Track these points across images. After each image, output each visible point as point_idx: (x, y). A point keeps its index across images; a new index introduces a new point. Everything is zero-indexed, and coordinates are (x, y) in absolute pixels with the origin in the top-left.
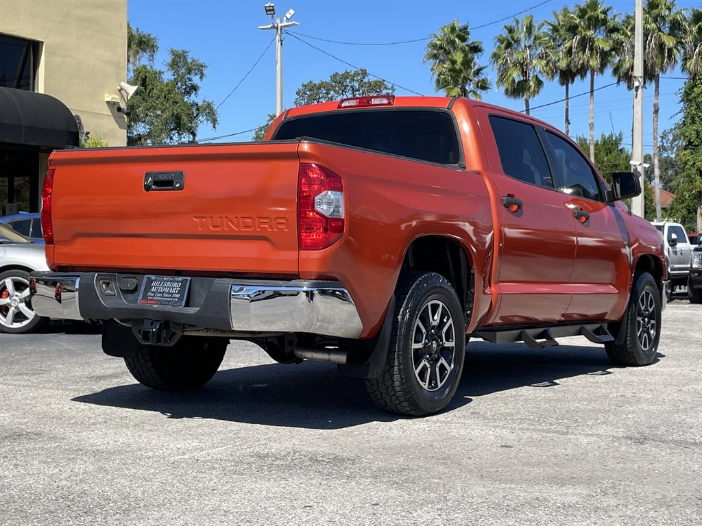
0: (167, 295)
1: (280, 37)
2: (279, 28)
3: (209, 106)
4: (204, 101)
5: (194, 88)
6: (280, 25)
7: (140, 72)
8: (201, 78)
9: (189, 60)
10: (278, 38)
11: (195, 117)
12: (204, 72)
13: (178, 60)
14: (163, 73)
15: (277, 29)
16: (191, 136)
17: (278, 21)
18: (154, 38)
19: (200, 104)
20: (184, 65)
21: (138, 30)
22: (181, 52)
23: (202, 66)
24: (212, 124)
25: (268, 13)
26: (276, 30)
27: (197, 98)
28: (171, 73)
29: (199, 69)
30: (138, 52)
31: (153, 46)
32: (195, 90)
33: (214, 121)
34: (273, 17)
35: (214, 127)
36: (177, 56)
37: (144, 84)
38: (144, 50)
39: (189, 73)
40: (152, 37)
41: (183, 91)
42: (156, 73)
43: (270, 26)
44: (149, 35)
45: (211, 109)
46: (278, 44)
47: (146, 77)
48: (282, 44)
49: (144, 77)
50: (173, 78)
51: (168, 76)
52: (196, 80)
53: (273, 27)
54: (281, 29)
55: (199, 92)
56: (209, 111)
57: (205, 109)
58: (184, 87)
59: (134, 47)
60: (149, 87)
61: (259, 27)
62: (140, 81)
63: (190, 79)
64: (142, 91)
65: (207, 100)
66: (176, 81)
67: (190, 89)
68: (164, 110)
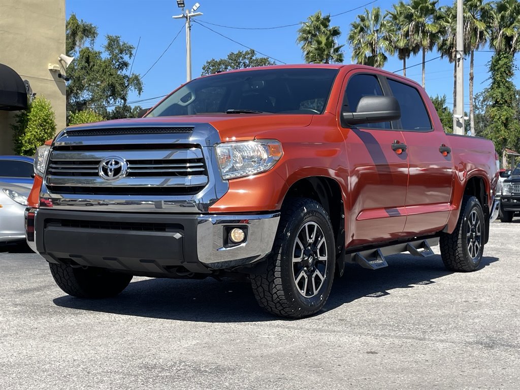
1: (189, 24)
3: (136, 78)
4: (133, 75)
5: (125, 64)
6: (189, 15)
7: (84, 53)
8: (130, 57)
9: (121, 43)
10: (187, 25)
11: (126, 87)
13: (113, 43)
14: (101, 53)
15: (187, 18)
16: (123, 101)
17: (187, 12)
18: (95, 27)
19: (130, 76)
20: (117, 47)
21: (82, 20)
22: (115, 38)
23: (131, 48)
24: (138, 92)
25: (180, 6)
26: (185, 19)
27: (128, 72)
28: (107, 53)
29: (128, 50)
30: (82, 38)
31: (94, 33)
32: (126, 66)
33: (140, 90)
34: (183, 9)
35: (139, 94)
36: (112, 40)
37: (88, 61)
38: (87, 36)
39: (121, 53)
40: (93, 26)
41: (117, 67)
42: (96, 53)
43: (181, 16)
44: (91, 25)
45: (138, 80)
46: (187, 30)
47: (89, 56)
48: (190, 29)
49: (87, 56)
50: (109, 57)
51: (105, 56)
52: (126, 58)
53: (184, 16)
54: (190, 18)
55: (129, 67)
56: (137, 82)
57: (133, 81)
58: (118, 63)
59: (80, 34)
60: (92, 64)
61: (173, 17)
62: (84, 59)
63: (122, 58)
64: (86, 67)
65: (135, 73)
66: (112, 59)
67: (122, 65)
68: (102, 81)
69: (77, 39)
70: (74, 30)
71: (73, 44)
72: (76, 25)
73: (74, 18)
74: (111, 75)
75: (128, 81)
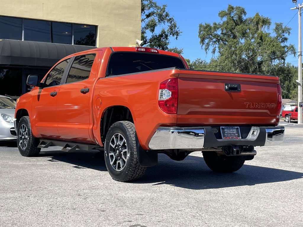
0: (233, 135)
2: (300, 8)
3: (292, 47)
4: (290, 45)
5: (286, 39)
6: (300, 7)
7: (259, 34)
9: (283, 27)
10: (299, 13)
11: (286, 52)
12: (290, 32)
13: (278, 27)
14: (270, 34)
15: (299, 9)
16: (283, 61)
17: (299, 5)
18: (270, 19)
19: (288, 46)
20: (281, 29)
21: (262, 16)
22: (280, 24)
23: (289, 29)
24: (294, 55)
25: (294, 2)
26: (298, 9)
27: (287, 44)
28: (275, 33)
29: (288, 30)
30: (262, 26)
31: (269, 22)
32: (286, 40)
34: (296, 4)
35: (295, 56)
36: (277, 25)
37: (261, 39)
38: (265, 24)
39: (283, 33)
40: (269, 18)
41: (281, 41)
42: (267, 34)
43: (295, 8)
44: (267, 18)
45: (293, 48)
46: (299, 16)
47: (262, 36)
48: (301, 15)
49: (261, 36)
50: (276, 35)
51: (273, 35)
52: (286, 35)
53: (297, 8)
54: (301, 8)
55: (288, 40)
56: (292, 49)
57: (290, 49)
58: (281, 39)
59: (261, 24)
60: (264, 40)
61: (291, 9)
62: (259, 38)
63: (283, 35)
64: (260, 42)
65: (291, 44)
66: (278, 37)
67: (284, 40)
68: (268, 50)
69: (259, 26)
70: (257, 21)
71: (257, 30)
72: (258, 19)
73: (257, 14)
74: (273, 46)
75: (287, 48)
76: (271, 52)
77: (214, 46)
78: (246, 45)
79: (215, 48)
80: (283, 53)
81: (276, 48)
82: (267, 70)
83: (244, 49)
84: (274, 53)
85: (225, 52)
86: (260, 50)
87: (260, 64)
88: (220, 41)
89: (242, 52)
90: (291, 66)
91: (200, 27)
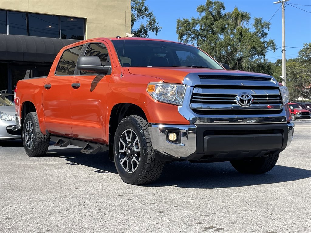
1: (283, 6)
2: (283, 2)
4: (270, 40)
5: (265, 34)
7: (239, 29)
8: (268, 30)
9: (263, 22)
11: (266, 48)
12: (269, 27)
13: (258, 22)
14: (250, 29)
15: (282, 2)
16: (263, 56)
18: (249, 14)
19: (268, 41)
20: (260, 24)
21: (241, 11)
22: (259, 19)
23: (269, 24)
24: (273, 50)
27: (267, 39)
28: (254, 28)
29: (267, 25)
30: (241, 21)
31: (248, 17)
32: (266, 36)
33: (275, 49)
35: (274, 51)
36: (257, 20)
37: (241, 34)
38: (244, 20)
39: (263, 28)
40: (248, 13)
41: (260, 36)
42: (247, 29)
44: (246, 13)
45: (273, 43)
46: (283, 10)
47: (242, 31)
49: (241, 31)
50: (255, 31)
51: (253, 30)
52: (266, 30)
53: (280, 2)
55: (268, 36)
56: (272, 44)
57: (270, 44)
58: (261, 34)
59: (240, 19)
60: (243, 36)
61: (274, 3)
62: (239, 33)
63: (263, 31)
64: (240, 38)
65: (271, 39)
66: (257, 32)
67: (264, 35)
68: (248, 45)
69: (238, 21)
70: (236, 17)
71: (236, 25)
72: (237, 14)
73: (236, 9)
74: (254, 41)
75: (267, 44)
76: (252, 47)
77: (193, 42)
78: (226, 41)
79: (194, 44)
80: (263, 49)
81: (257, 44)
82: (246, 66)
83: (224, 45)
84: (254, 48)
85: (205, 48)
86: (239, 46)
87: (240, 60)
88: (199, 36)
89: (222, 47)
90: (268, 62)
91: (178, 22)
